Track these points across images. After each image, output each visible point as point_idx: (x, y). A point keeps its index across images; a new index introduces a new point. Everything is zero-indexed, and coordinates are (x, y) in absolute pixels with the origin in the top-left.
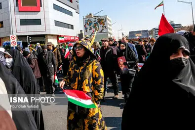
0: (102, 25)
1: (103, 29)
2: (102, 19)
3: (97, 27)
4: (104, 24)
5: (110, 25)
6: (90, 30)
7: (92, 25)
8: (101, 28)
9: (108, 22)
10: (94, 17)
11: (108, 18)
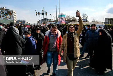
0: (10, 15)
1: (11, 17)
2: (10, 12)
3: (7, 15)
4: (12, 15)
5: (15, 15)
6: (2, 17)
7: (4, 14)
8: (9, 17)
9: (14, 14)
10: (6, 9)
11: (14, 11)
